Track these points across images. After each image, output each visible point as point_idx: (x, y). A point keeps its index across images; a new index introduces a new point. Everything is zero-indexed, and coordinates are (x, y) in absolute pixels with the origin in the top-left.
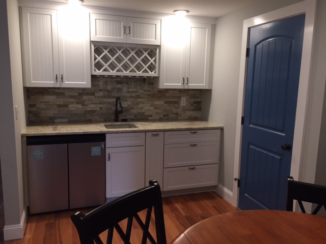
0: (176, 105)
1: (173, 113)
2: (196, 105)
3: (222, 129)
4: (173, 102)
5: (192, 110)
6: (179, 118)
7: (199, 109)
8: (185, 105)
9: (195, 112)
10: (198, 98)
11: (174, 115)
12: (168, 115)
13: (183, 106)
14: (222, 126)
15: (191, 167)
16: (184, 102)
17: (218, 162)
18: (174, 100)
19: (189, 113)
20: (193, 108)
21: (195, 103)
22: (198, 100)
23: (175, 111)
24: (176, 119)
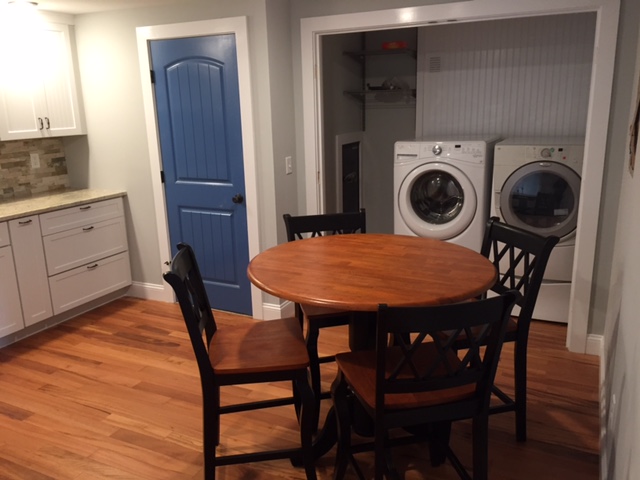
0: (23, 169)
1: (20, 185)
2: (57, 164)
3: (124, 196)
4: (16, 164)
5: (53, 174)
6: (33, 191)
7: (63, 171)
8: (38, 166)
9: (58, 177)
10: (57, 151)
11: (23, 188)
12: (11, 189)
13: (36, 169)
14: (124, 191)
15: (90, 265)
16: (36, 161)
17: (127, 248)
18: (18, 160)
19: (49, 181)
20: (53, 170)
21: (55, 160)
22: (58, 155)
23: (23, 180)
24: (28, 195)
